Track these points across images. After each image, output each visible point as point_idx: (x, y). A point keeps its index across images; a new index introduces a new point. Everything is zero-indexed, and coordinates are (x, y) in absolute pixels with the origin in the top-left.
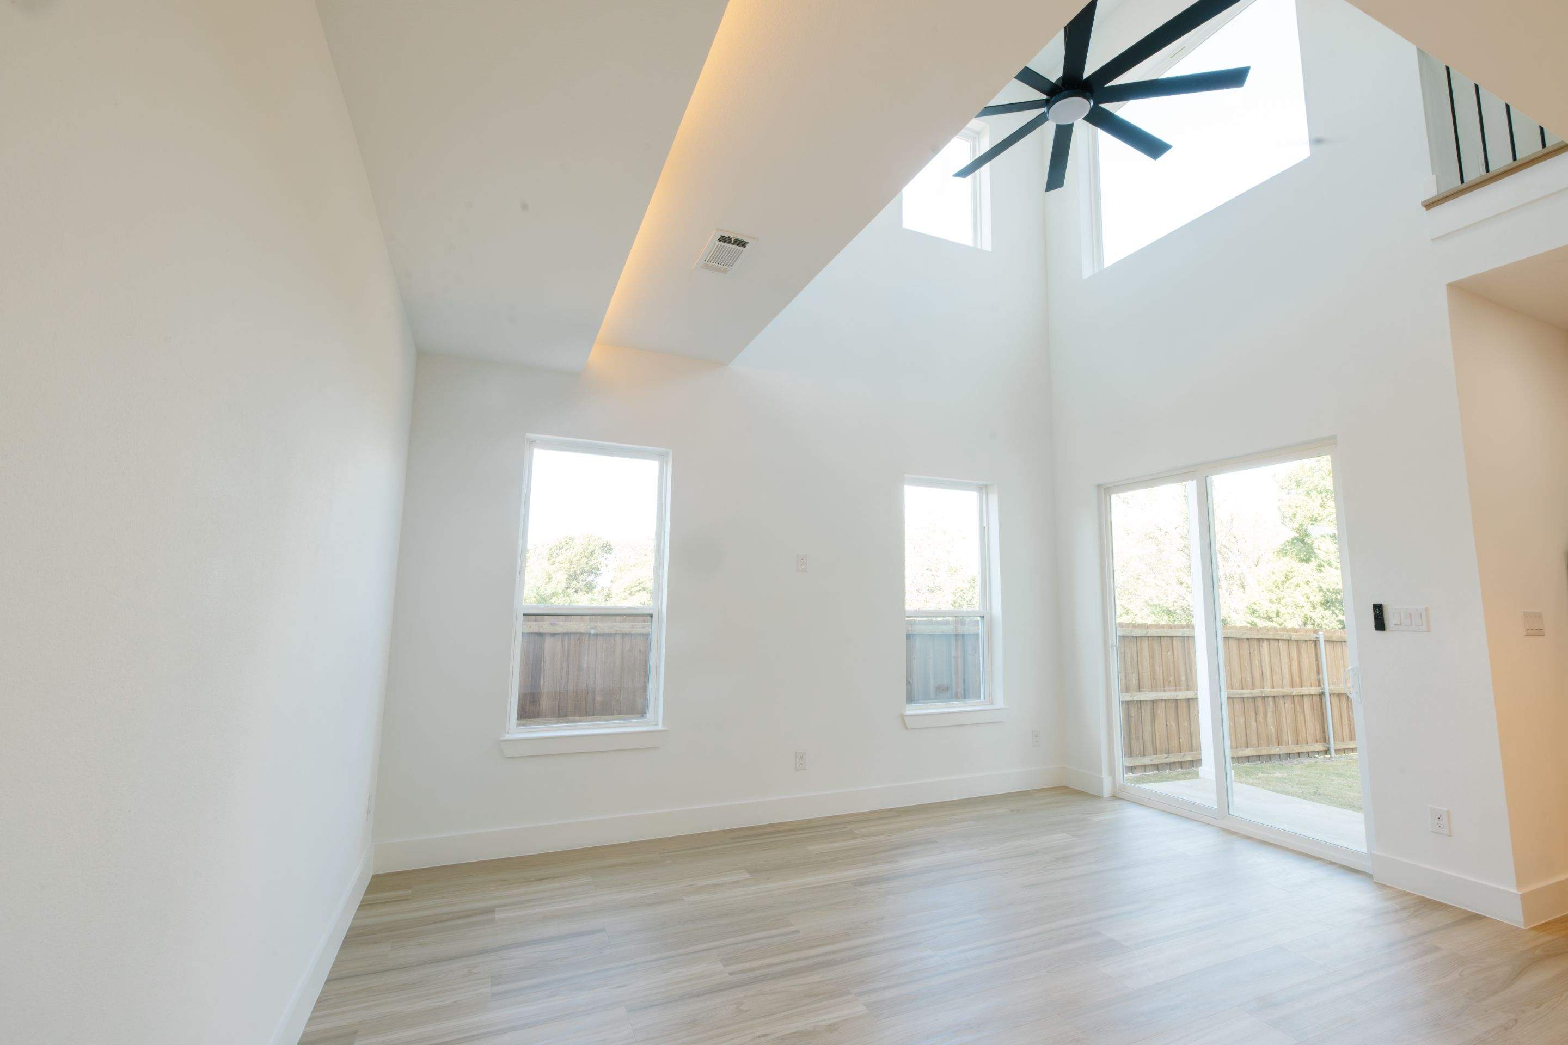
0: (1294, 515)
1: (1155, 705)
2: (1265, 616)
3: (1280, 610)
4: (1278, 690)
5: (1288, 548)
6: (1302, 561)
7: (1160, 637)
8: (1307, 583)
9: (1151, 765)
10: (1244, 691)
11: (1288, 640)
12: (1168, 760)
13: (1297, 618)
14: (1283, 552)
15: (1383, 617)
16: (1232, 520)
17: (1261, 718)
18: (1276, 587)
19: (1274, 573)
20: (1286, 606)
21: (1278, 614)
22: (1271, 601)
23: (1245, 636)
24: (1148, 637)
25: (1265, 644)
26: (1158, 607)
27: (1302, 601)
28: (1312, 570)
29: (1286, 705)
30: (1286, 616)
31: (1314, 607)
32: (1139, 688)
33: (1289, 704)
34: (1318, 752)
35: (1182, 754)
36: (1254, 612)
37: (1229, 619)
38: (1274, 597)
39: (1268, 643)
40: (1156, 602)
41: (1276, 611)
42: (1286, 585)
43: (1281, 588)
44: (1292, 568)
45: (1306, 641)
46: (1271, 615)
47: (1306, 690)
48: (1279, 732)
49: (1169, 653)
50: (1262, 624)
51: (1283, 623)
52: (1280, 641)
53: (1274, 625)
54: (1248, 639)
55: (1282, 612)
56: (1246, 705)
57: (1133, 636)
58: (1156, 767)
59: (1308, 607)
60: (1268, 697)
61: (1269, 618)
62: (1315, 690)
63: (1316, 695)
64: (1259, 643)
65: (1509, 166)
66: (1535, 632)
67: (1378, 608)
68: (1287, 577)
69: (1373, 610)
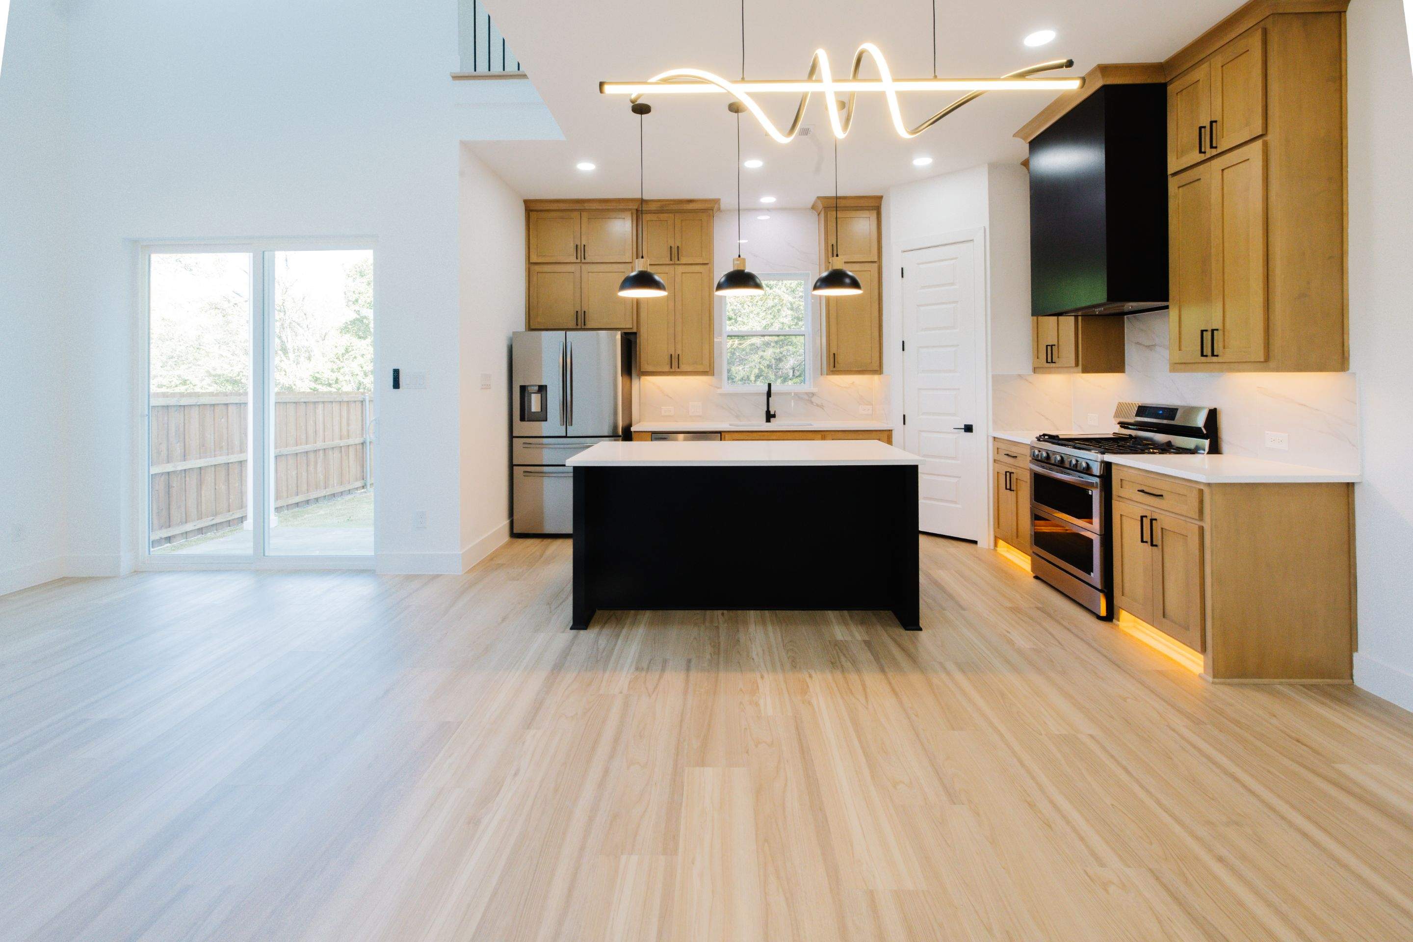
0: (357, 301)
1: (202, 472)
2: (326, 383)
3: (339, 378)
4: (329, 443)
5: (350, 327)
6: (360, 338)
7: (214, 405)
8: (363, 356)
9: (195, 530)
10: (298, 448)
11: (340, 402)
12: (214, 522)
13: (353, 384)
14: (345, 329)
15: (399, 379)
16: (303, 299)
17: (311, 468)
18: (338, 358)
19: (336, 347)
20: (344, 374)
21: (337, 381)
22: (332, 371)
23: (303, 400)
24: (199, 405)
25: (321, 406)
26: (221, 377)
27: (357, 370)
28: (368, 345)
29: (334, 455)
30: (344, 383)
31: (366, 375)
32: (185, 457)
33: (337, 454)
34: (357, 489)
35: (231, 513)
36: (316, 380)
38: (335, 367)
40: (219, 372)
41: (335, 379)
42: (346, 357)
43: (341, 359)
44: (351, 343)
45: (354, 402)
46: (331, 382)
47: (351, 441)
48: (327, 479)
49: (222, 420)
50: (322, 389)
51: (340, 388)
52: (334, 403)
53: (334, 390)
54: (305, 402)
55: (341, 380)
56: (298, 459)
57: (180, 406)
58: (201, 531)
59: (361, 374)
60: (319, 450)
61: (330, 385)
62: (359, 440)
63: (359, 444)
64: (316, 406)
65: (500, 72)
66: (486, 387)
67: (396, 373)
68: (347, 351)
69: (394, 374)
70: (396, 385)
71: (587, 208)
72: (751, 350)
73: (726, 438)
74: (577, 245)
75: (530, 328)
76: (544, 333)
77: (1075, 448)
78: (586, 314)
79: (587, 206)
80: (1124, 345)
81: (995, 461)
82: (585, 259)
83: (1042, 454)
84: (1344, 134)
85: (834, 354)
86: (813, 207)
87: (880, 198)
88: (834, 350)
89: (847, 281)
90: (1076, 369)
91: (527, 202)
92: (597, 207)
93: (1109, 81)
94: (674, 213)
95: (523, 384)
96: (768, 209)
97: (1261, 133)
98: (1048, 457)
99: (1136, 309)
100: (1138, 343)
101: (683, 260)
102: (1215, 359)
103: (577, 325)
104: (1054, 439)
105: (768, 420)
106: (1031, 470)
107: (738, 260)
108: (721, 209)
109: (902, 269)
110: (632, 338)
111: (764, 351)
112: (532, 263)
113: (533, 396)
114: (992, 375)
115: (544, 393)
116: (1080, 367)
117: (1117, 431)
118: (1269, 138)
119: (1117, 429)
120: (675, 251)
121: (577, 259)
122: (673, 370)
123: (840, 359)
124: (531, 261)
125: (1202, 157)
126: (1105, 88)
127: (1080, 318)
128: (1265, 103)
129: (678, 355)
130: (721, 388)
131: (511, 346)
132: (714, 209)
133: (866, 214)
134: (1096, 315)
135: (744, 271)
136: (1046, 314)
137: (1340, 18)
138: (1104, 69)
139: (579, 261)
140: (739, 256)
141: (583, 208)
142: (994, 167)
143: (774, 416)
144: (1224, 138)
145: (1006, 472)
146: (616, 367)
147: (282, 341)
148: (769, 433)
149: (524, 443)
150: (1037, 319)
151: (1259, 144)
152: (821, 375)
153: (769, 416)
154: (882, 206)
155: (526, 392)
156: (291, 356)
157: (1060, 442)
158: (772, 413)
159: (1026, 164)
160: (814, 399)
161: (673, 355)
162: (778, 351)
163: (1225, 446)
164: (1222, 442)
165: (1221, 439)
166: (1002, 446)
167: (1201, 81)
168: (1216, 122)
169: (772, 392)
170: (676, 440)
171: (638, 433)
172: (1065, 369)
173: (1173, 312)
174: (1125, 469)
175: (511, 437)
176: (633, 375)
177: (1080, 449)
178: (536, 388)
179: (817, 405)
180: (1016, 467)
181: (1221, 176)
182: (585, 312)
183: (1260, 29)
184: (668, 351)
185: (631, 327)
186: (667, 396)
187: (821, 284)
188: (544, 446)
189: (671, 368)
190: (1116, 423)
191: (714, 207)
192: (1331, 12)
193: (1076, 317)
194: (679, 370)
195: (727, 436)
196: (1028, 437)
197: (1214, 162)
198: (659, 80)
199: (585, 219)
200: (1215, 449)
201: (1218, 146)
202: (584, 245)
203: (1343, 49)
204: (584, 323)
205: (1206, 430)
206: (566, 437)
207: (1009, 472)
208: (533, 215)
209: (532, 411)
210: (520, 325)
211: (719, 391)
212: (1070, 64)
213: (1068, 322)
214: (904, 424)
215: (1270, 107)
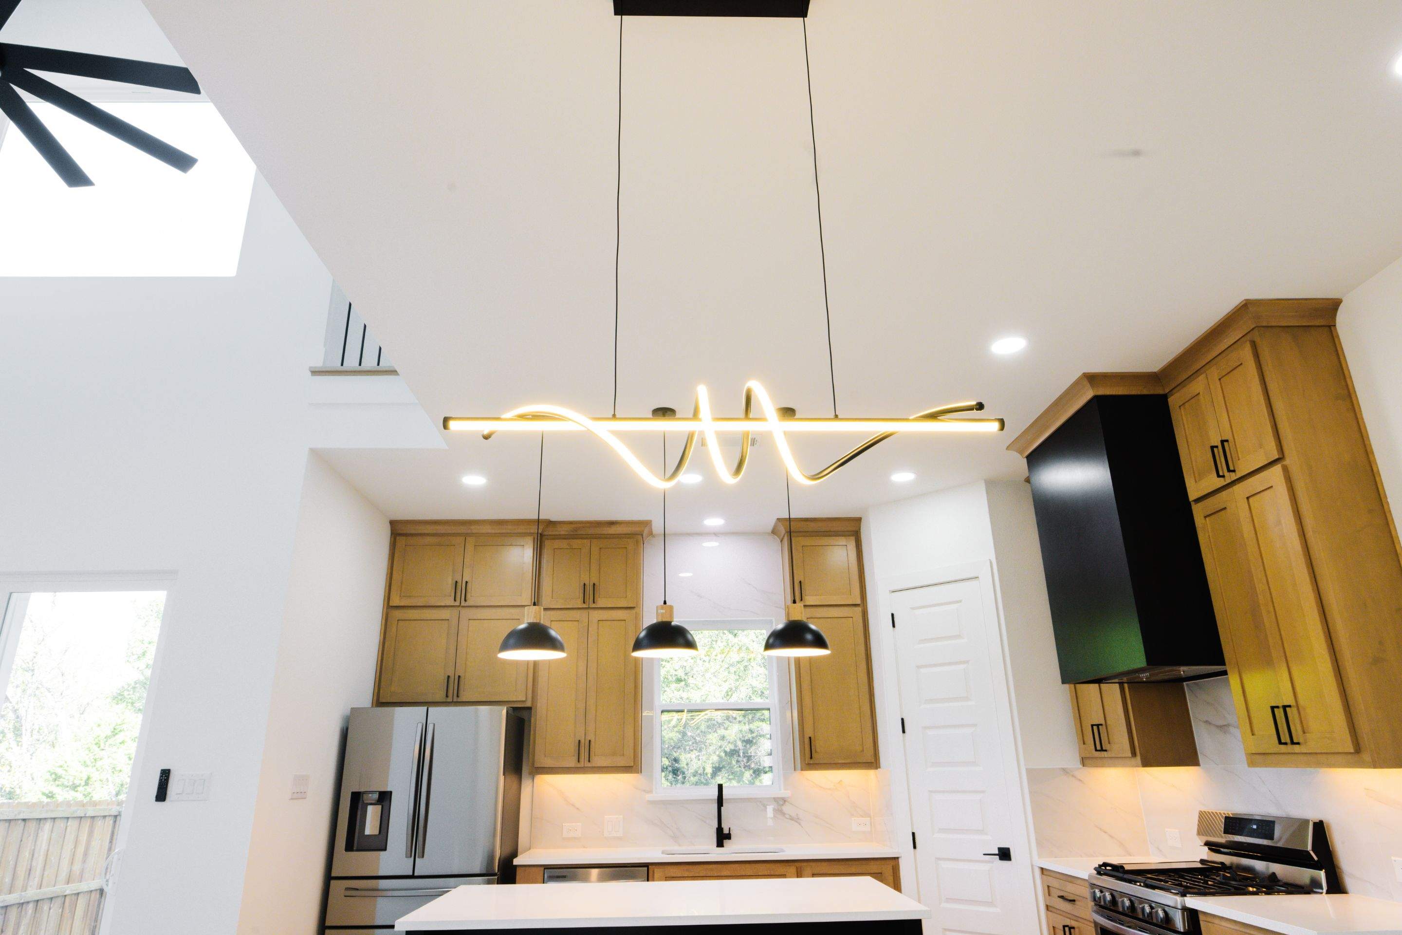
0: (144, 654)
2: (70, 784)
3: (92, 776)
4: (48, 891)
11: (83, 817)
13: (110, 787)
14: (119, 698)
15: (166, 785)
18: (96, 744)
19: (99, 725)
20: (101, 770)
21: (87, 782)
22: (84, 764)
23: (26, 816)
25: (48, 826)
29: (51, 911)
30: (96, 785)
33: (55, 909)
36: (57, 778)
37: (18, 791)
38: (90, 758)
39: (52, 824)
41: (86, 778)
42: (110, 741)
43: (102, 747)
44: (122, 720)
45: (105, 817)
46: (78, 783)
47: (84, 887)
50: (63, 795)
51: (90, 793)
52: (70, 820)
53: (79, 797)
54: (28, 819)
55: (94, 779)
60: (28, 902)
61: (74, 787)
62: (94, 885)
63: (96, 890)
64: (41, 825)
65: (374, 367)
66: (299, 796)
67: (165, 775)
68: (114, 733)
69: (161, 776)
70: (161, 795)
71: (474, 531)
72: (708, 727)
73: (656, 876)
74: (456, 582)
75: (380, 701)
76: (399, 710)
77: (1147, 886)
78: (462, 679)
79: (475, 529)
80: (1191, 726)
81: (1048, 907)
82: (465, 600)
83: (1104, 896)
84: (1372, 459)
85: (810, 738)
86: (774, 532)
87: (859, 520)
88: (809, 732)
89: (809, 637)
90: (1133, 761)
91: (393, 523)
92: (490, 531)
93: (1102, 391)
94: (590, 538)
95: (356, 789)
96: (716, 534)
97: (1277, 457)
98: (1114, 901)
99: (1192, 674)
100: (1207, 722)
101: (601, 603)
102: (1296, 749)
103: (447, 696)
104: (1117, 871)
105: (720, 844)
106: (1096, 924)
107: (662, 608)
108: (654, 532)
109: (893, 615)
110: (524, 715)
111: (726, 729)
112: (391, 606)
113: (370, 809)
114: (1026, 769)
115: (386, 803)
116: (1138, 758)
117: (1205, 857)
118: (1287, 462)
119: (1205, 853)
120: (589, 589)
121: (455, 600)
122: (581, 764)
123: (818, 745)
124: (391, 604)
125: (1221, 482)
126: (1096, 399)
127: (1126, 685)
128: (1273, 423)
129: (590, 741)
130: (651, 792)
131: (347, 729)
132: (644, 535)
133: (842, 541)
134: (1144, 682)
135: (670, 623)
136: (1081, 681)
137: (1331, 332)
138: (1092, 378)
139: (457, 603)
140: (665, 603)
141: (469, 531)
142: (991, 485)
143: (728, 836)
144: (1240, 461)
145: (1064, 927)
146: (499, 762)
147: (18, 717)
148: (720, 866)
149: (347, 889)
150: (1075, 688)
151: (1277, 469)
152: (795, 770)
153: (722, 837)
154: (861, 531)
155: (361, 801)
156: (26, 739)
157: (1126, 876)
158: (726, 831)
159: (1028, 480)
160: (786, 808)
161: (583, 741)
162: (746, 728)
163: (1349, 882)
164: (1343, 875)
165: (1340, 869)
166: (1055, 883)
167: (1201, 393)
168: (1227, 441)
169: (724, 797)
170: (586, 879)
171: (524, 868)
172: (1116, 761)
173: (1233, 679)
174: (1217, 921)
175: (329, 877)
176: (523, 776)
177: (1153, 887)
178: (376, 796)
179: (792, 819)
180: (1077, 918)
181: (1247, 504)
182: (459, 677)
183: (1248, 342)
184: (575, 735)
185: (524, 699)
186: (573, 805)
187: (774, 640)
188: (380, 893)
189: (579, 761)
190: (1203, 844)
191: (643, 531)
192: (1319, 326)
193: (1121, 684)
194: (589, 765)
195: (658, 872)
196: (1084, 869)
197: (1237, 488)
198: (515, 416)
199: (470, 547)
200: (1336, 886)
201: (1236, 469)
202: (467, 582)
203: (1344, 366)
204: (458, 693)
205: (1317, 857)
206: (413, 877)
207: (1067, 926)
208: (401, 541)
209: (366, 834)
210: (364, 698)
211: (649, 797)
212: (980, 406)
213: (1112, 690)
214: (915, 847)
215: (1280, 426)
